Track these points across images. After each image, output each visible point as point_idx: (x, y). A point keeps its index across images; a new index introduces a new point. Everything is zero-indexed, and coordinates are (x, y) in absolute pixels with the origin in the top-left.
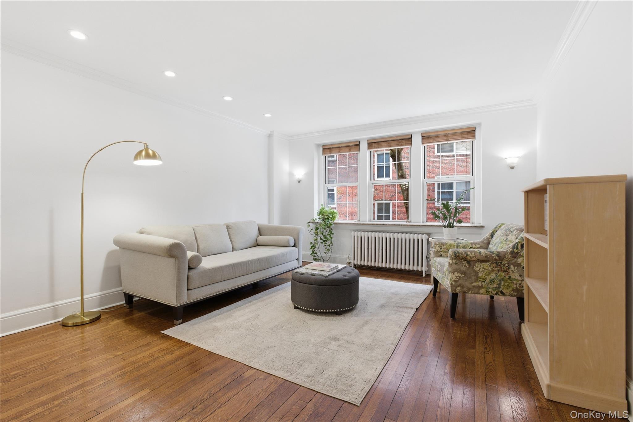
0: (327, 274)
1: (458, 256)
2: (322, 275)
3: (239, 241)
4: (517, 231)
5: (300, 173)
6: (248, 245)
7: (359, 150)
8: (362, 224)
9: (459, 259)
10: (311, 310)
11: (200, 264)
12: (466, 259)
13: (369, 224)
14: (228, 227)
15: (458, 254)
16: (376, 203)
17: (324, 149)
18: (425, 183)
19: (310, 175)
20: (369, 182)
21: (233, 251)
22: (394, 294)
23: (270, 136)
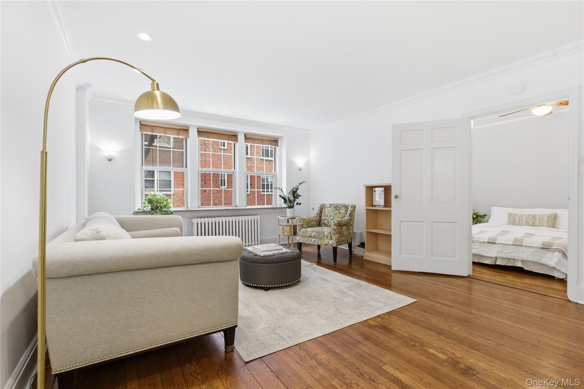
4: (344, 207)
5: (111, 149)
7: (187, 137)
17: (142, 125)
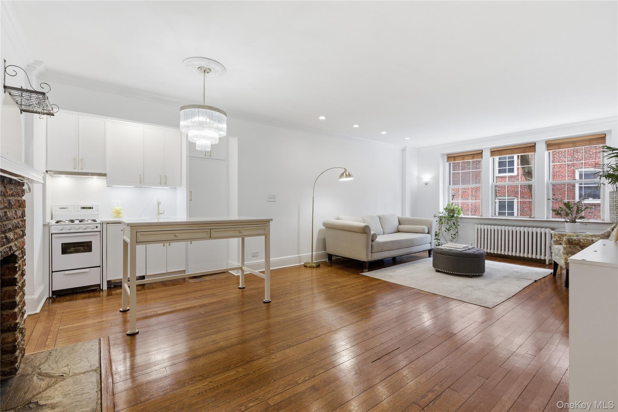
0: (461, 250)
1: (572, 242)
2: (458, 250)
3: (388, 228)
5: (427, 177)
6: (393, 232)
7: (482, 158)
8: (485, 219)
9: (573, 244)
10: (449, 272)
11: (376, 239)
12: (579, 244)
13: (492, 219)
14: (379, 218)
15: (571, 241)
16: (497, 201)
17: (448, 157)
18: (550, 184)
19: (436, 179)
20: (491, 184)
21: (383, 234)
22: (516, 272)
23: (404, 150)
